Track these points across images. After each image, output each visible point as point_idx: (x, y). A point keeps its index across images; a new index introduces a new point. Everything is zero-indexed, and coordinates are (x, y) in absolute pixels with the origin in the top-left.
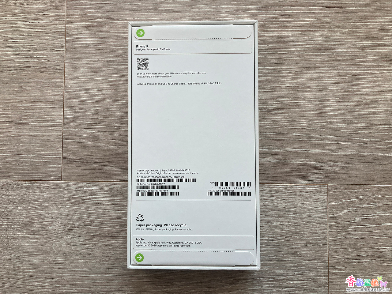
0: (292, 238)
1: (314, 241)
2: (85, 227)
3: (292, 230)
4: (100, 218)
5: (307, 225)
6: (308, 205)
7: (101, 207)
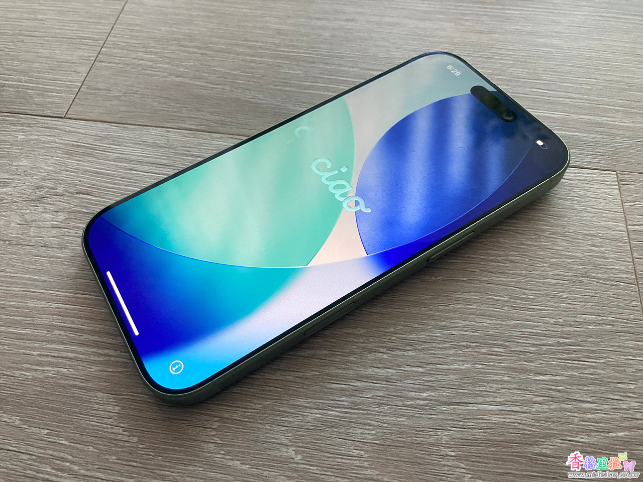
0: (546, 263)
1: (601, 273)
2: (76, 195)
3: (545, 245)
4: (114, 184)
5: (578, 239)
6: (575, 202)
7: (125, 165)
